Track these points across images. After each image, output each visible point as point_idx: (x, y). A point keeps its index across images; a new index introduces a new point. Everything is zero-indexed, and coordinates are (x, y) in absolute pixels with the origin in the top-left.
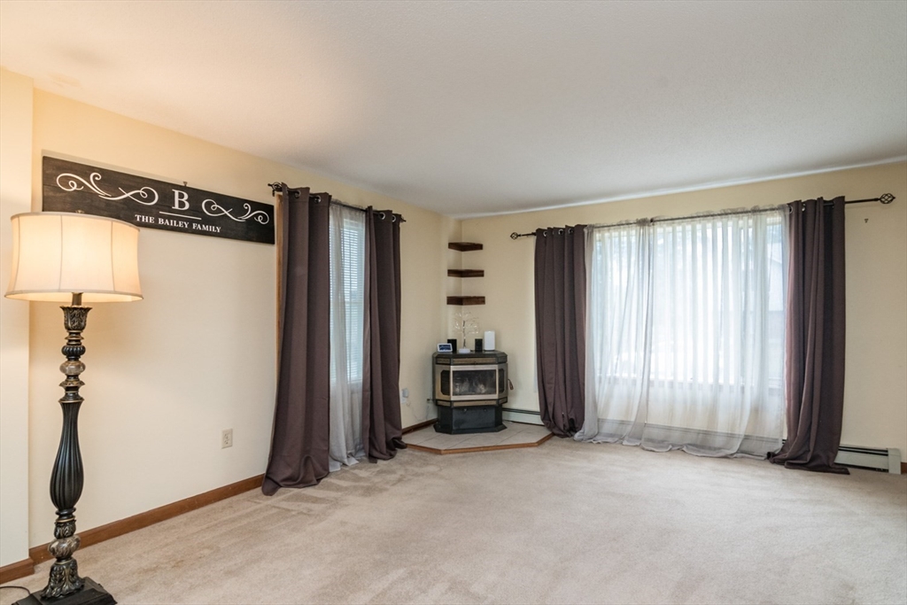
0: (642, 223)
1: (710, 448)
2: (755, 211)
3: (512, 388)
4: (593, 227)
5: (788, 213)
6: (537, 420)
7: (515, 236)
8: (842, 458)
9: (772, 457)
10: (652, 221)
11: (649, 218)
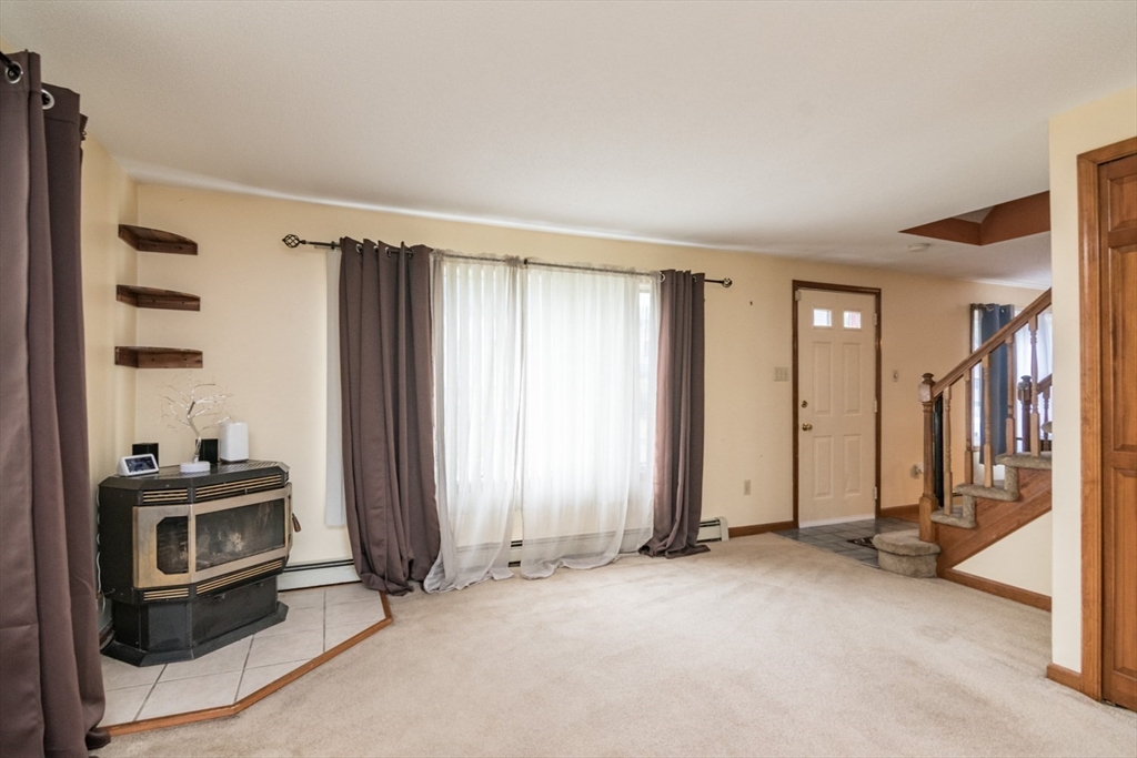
0: (512, 262)
1: (589, 555)
2: (632, 273)
3: (298, 529)
4: (441, 253)
5: (659, 281)
6: (349, 574)
7: (292, 242)
8: (704, 534)
9: (645, 549)
10: (526, 262)
11: (522, 258)
